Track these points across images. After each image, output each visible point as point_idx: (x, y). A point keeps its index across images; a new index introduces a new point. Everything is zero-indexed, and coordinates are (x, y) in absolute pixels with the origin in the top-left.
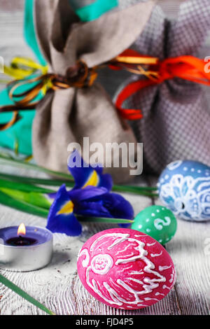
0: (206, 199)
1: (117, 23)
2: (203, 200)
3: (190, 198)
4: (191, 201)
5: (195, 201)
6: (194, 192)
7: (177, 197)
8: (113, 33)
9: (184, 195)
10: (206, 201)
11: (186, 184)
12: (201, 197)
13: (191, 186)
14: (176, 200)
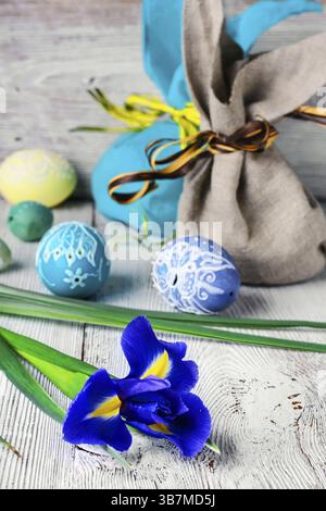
0: (205, 277)
1: (299, 58)
2: (202, 278)
3: (188, 270)
4: (188, 274)
5: (191, 276)
6: (194, 265)
7: (172, 265)
8: (294, 72)
9: (182, 265)
10: (205, 279)
11: (188, 253)
12: (201, 273)
13: (193, 257)
14: (170, 270)
